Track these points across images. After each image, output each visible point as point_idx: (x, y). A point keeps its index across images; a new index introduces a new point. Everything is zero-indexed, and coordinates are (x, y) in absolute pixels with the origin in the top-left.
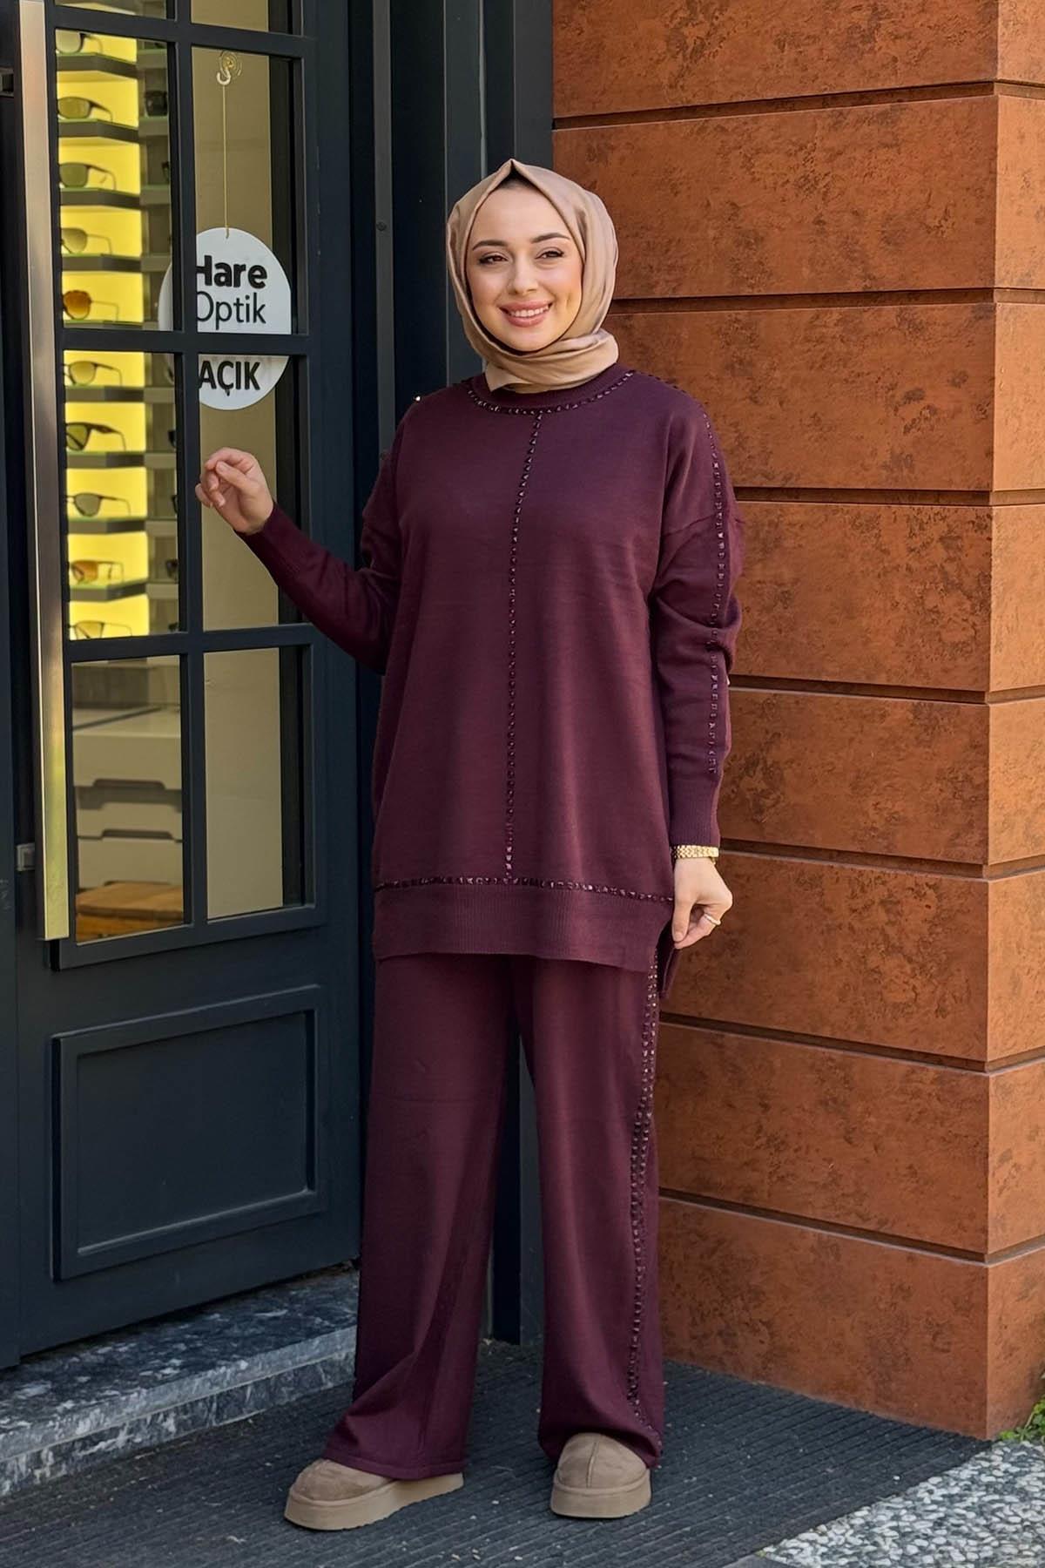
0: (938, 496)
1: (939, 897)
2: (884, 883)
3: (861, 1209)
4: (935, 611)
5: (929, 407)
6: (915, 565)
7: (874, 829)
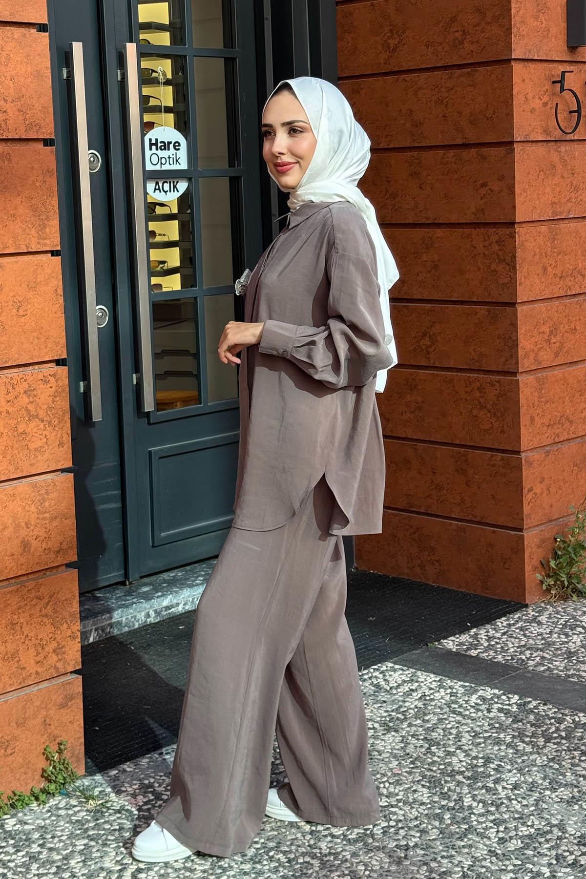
0: (494, 225)
1: (500, 385)
2: (478, 381)
3: (473, 513)
4: (495, 271)
5: (490, 189)
6: (487, 252)
7: (473, 359)
